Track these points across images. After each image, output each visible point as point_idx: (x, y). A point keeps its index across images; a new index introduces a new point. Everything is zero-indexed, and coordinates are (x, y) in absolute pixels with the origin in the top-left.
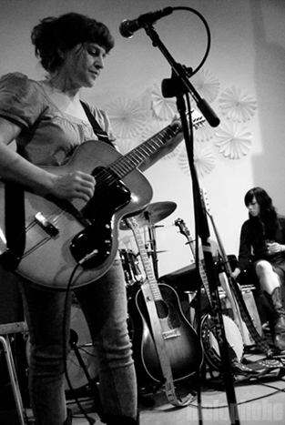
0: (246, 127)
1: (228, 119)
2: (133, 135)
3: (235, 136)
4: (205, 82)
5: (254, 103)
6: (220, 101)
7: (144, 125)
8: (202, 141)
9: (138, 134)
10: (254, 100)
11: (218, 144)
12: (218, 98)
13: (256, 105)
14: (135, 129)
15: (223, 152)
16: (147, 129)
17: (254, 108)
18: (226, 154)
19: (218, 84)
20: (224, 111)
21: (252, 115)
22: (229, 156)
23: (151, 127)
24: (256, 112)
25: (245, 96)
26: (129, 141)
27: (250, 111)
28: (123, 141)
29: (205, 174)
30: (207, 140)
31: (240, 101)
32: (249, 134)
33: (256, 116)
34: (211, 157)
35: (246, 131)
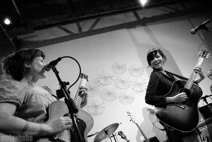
0: (142, 77)
1: (134, 76)
2: (97, 94)
3: (139, 82)
4: (120, 65)
5: (143, 67)
6: (129, 70)
7: (100, 89)
8: (126, 88)
9: (99, 93)
10: (142, 66)
11: (133, 88)
12: (127, 70)
13: (143, 68)
14: (97, 92)
15: (136, 90)
16: (102, 91)
17: (143, 69)
18: (138, 91)
19: (125, 65)
20: (131, 74)
21: (143, 72)
22: (140, 91)
23: (103, 89)
24: (144, 70)
25: (138, 66)
26: (95, 97)
27: (142, 71)
28: (93, 98)
29: (132, 102)
30: (128, 87)
31: (136, 68)
32: (144, 80)
33: (145, 72)
34: (132, 94)
35: (143, 79)
